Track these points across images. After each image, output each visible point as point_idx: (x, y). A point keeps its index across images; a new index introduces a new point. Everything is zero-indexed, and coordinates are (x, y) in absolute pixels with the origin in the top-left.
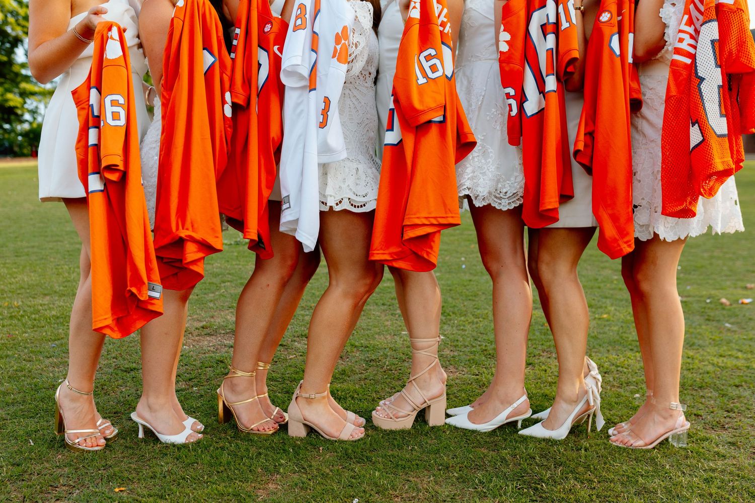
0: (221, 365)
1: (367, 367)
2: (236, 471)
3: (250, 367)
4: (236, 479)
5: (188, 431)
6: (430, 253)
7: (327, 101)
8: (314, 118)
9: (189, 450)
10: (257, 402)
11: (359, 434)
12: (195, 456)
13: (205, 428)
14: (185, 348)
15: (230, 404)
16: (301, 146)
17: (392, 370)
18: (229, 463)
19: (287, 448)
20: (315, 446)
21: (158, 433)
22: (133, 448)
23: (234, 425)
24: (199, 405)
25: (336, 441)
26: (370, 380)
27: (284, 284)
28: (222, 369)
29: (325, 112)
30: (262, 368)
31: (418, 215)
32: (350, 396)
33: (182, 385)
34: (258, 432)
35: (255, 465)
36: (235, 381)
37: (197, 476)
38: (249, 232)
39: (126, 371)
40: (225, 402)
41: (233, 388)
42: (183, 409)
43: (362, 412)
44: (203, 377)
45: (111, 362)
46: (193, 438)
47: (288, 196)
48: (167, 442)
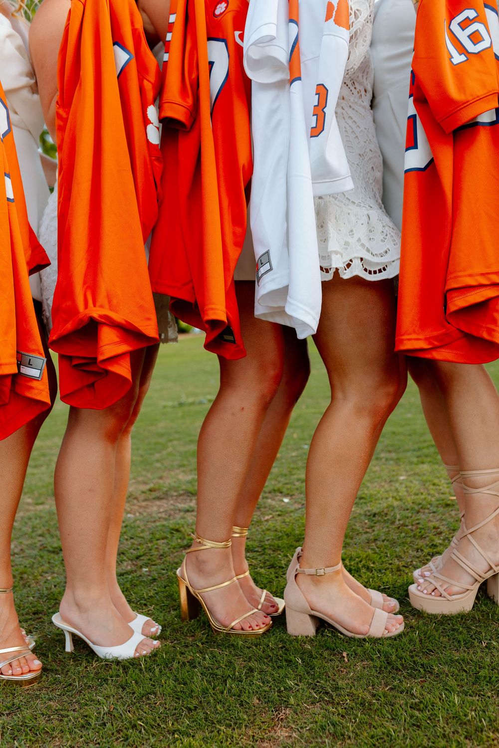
0: (177, 535)
1: (372, 524)
2: (218, 707)
3: (222, 532)
4: (219, 722)
5: (138, 637)
6: (494, 330)
7: (322, 91)
8: (302, 121)
9: (141, 670)
10: (237, 586)
11: (397, 626)
12: (151, 680)
13: (162, 630)
14: (130, 518)
15: (197, 591)
16: (282, 174)
17: (407, 526)
18: (205, 692)
19: (292, 657)
20: (334, 650)
21: (94, 643)
22: (56, 670)
23: (204, 623)
24: (151, 594)
25: (364, 640)
26: (383, 541)
27: (265, 407)
28: (179, 541)
29: (319, 111)
30: (237, 535)
31: (469, 272)
32: (364, 566)
33: (127, 566)
34: (241, 632)
35: (247, 692)
36: (203, 556)
37: (155, 721)
38: (212, 309)
39: (54, 552)
40: (190, 588)
41: (200, 567)
42: (129, 602)
43: (389, 588)
44: (154, 552)
45: (36, 541)
46: (145, 647)
47: (267, 252)
48: (108, 657)
